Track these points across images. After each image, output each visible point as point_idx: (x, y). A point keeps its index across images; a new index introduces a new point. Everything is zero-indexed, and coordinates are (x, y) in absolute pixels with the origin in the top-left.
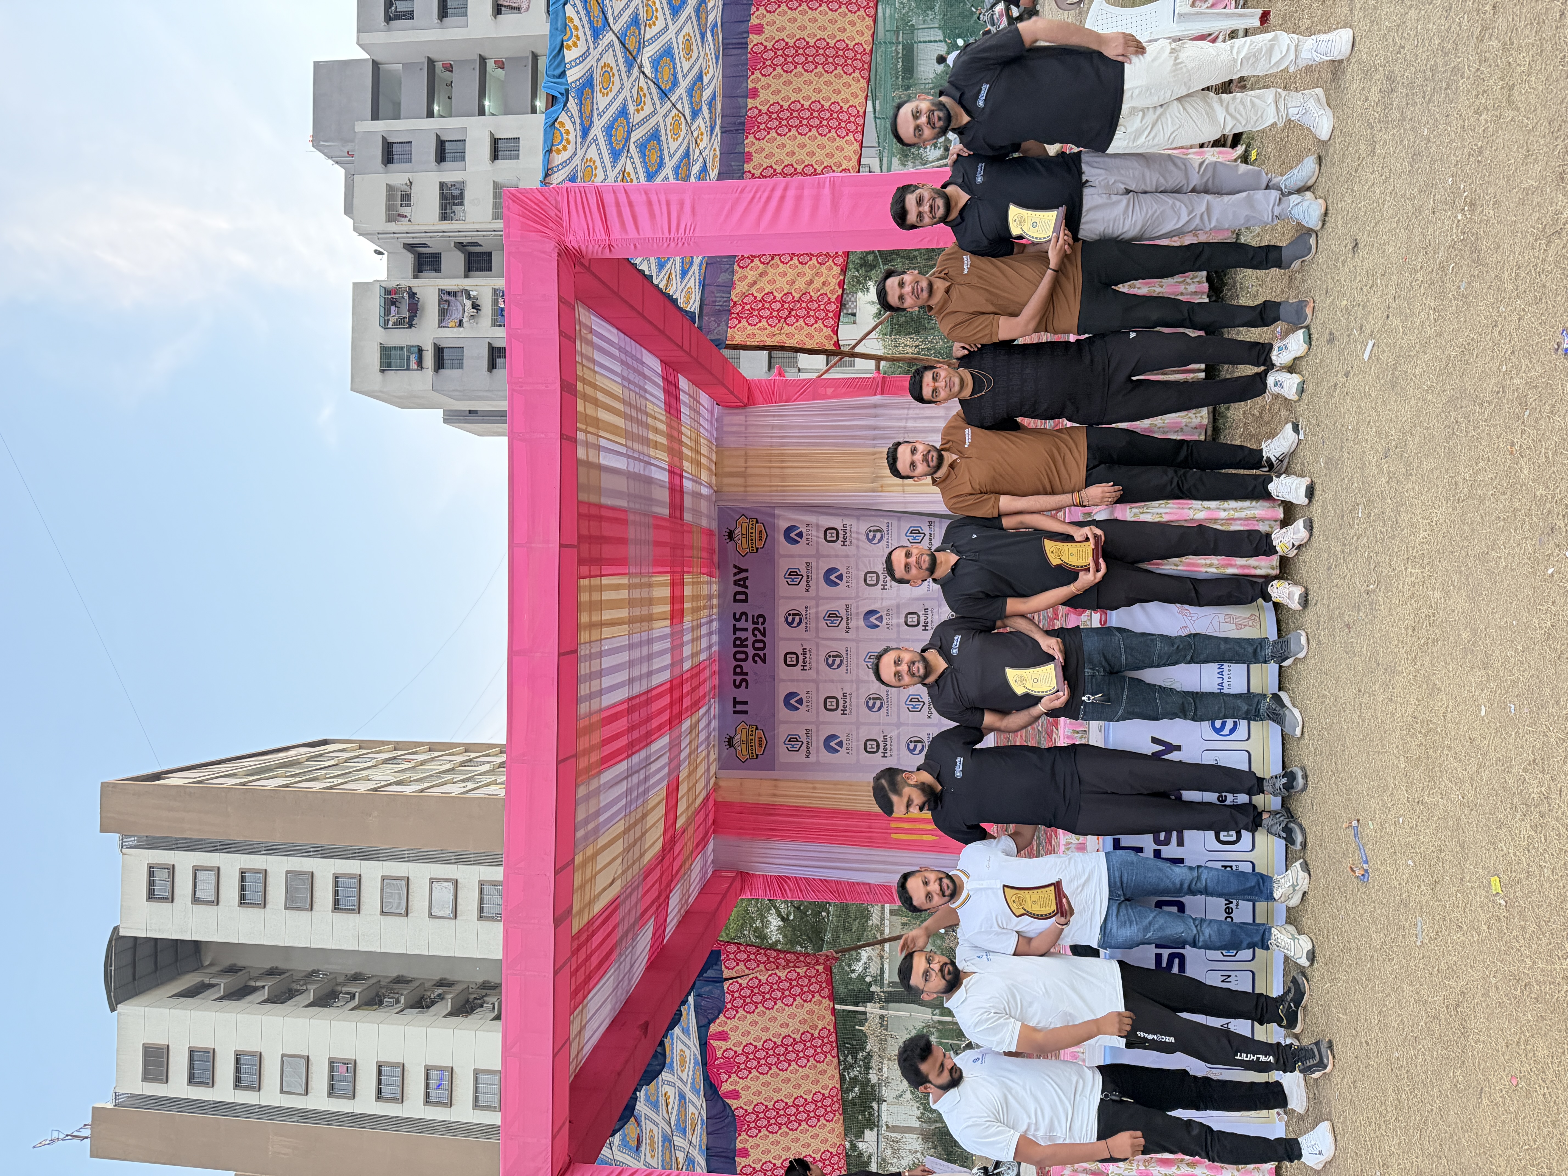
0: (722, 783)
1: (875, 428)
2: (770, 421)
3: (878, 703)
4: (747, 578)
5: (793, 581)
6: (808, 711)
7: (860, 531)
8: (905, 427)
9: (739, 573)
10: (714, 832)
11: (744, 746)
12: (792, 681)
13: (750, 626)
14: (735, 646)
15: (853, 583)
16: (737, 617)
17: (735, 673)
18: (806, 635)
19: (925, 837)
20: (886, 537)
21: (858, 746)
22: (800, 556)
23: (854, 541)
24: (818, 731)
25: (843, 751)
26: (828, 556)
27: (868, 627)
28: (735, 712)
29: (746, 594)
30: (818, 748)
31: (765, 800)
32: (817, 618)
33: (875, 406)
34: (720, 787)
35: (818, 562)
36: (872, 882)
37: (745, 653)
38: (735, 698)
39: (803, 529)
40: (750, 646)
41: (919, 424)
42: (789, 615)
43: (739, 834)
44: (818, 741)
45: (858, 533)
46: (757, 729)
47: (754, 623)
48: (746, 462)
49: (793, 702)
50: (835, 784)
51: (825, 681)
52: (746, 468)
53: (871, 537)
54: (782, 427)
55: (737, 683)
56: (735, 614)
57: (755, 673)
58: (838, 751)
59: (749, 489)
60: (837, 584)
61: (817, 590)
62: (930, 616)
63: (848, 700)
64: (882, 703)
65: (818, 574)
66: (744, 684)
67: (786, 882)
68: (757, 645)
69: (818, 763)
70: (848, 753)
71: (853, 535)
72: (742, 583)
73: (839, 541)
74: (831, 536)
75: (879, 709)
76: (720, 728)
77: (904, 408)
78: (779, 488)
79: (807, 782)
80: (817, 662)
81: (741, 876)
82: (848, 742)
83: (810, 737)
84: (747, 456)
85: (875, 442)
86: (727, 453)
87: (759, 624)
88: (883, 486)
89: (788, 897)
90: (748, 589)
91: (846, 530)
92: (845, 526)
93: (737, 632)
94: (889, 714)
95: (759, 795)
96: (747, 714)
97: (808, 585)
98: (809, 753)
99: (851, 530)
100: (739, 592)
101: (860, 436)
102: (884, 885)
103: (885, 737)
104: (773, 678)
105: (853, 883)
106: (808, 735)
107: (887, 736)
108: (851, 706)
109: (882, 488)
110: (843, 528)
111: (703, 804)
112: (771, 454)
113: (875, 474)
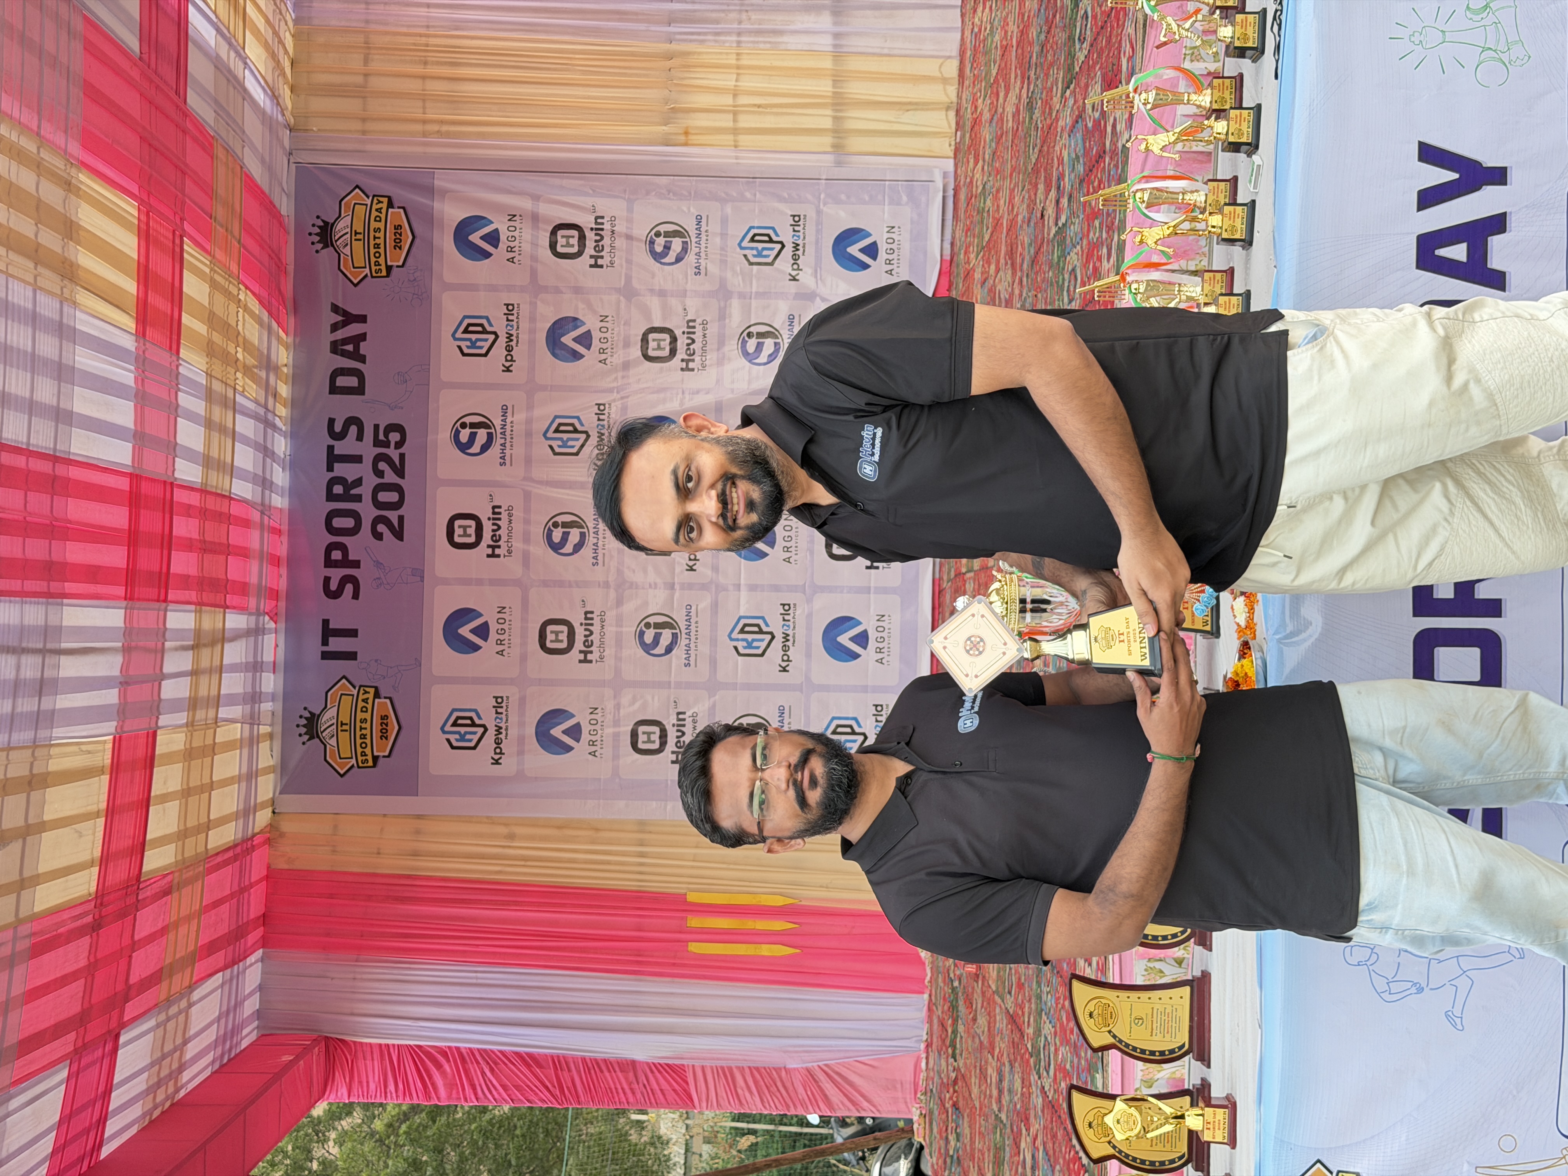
0: (287, 826)
3: (666, 636)
4: (363, 337)
5: (473, 345)
6: (501, 653)
7: (635, 233)
9: (345, 324)
10: (265, 943)
11: (344, 737)
12: (466, 582)
13: (368, 450)
14: (331, 497)
15: (616, 355)
16: (338, 428)
17: (329, 563)
18: (502, 474)
19: (766, 950)
21: (616, 736)
22: (493, 288)
23: (619, 256)
24: (522, 701)
25: (581, 748)
26: (557, 291)
28: (326, 656)
29: (359, 374)
30: (521, 740)
31: (390, 864)
32: (529, 434)
34: (282, 835)
35: (533, 305)
36: (640, 1056)
37: (355, 515)
38: (326, 622)
39: (500, 224)
40: (367, 498)
42: (463, 425)
43: (325, 948)
44: (522, 724)
45: (629, 237)
46: (377, 695)
47: (377, 443)
48: (366, 61)
49: (465, 631)
50: (559, 828)
51: (545, 584)
52: (366, 75)
55: (333, 586)
56: (331, 422)
57: (378, 564)
58: (569, 749)
59: (370, 126)
60: (576, 356)
61: (532, 370)
63: (596, 629)
64: (675, 636)
65: (532, 331)
66: (349, 588)
67: (439, 1066)
68: (383, 497)
69: (520, 776)
70: (593, 754)
71: (617, 243)
72: (350, 348)
75: (669, 650)
76: (288, 696)
78: (445, 128)
79: (491, 821)
80: (527, 539)
81: (327, 1047)
82: (593, 727)
83: (503, 716)
84: (369, 48)
85: (671, 29)
86: (321, 40)
87: (388, 446)
88: (686, 133)
89: (439, 1099)
90: (364, 362)
91: (602, 229)
92: (599, 221)
93: (336, 465)
94: (692, 663)
95: (379, 853)
96: (355, 659)
97: (509, 358)
98: (501, 753)
99: (613, 232)
100: (342, 369)
101: (636, 14)
102: (667, 1065)
103: (681, 716)
104: (419, 574)
105: (596, 1060)
106: (499, 710)
107: (684, 713)
108: (602, 643)
109: (682, 138)
110: (594, 226)
111: (230, 854)
112: (427, 45)
113: (666, 104)
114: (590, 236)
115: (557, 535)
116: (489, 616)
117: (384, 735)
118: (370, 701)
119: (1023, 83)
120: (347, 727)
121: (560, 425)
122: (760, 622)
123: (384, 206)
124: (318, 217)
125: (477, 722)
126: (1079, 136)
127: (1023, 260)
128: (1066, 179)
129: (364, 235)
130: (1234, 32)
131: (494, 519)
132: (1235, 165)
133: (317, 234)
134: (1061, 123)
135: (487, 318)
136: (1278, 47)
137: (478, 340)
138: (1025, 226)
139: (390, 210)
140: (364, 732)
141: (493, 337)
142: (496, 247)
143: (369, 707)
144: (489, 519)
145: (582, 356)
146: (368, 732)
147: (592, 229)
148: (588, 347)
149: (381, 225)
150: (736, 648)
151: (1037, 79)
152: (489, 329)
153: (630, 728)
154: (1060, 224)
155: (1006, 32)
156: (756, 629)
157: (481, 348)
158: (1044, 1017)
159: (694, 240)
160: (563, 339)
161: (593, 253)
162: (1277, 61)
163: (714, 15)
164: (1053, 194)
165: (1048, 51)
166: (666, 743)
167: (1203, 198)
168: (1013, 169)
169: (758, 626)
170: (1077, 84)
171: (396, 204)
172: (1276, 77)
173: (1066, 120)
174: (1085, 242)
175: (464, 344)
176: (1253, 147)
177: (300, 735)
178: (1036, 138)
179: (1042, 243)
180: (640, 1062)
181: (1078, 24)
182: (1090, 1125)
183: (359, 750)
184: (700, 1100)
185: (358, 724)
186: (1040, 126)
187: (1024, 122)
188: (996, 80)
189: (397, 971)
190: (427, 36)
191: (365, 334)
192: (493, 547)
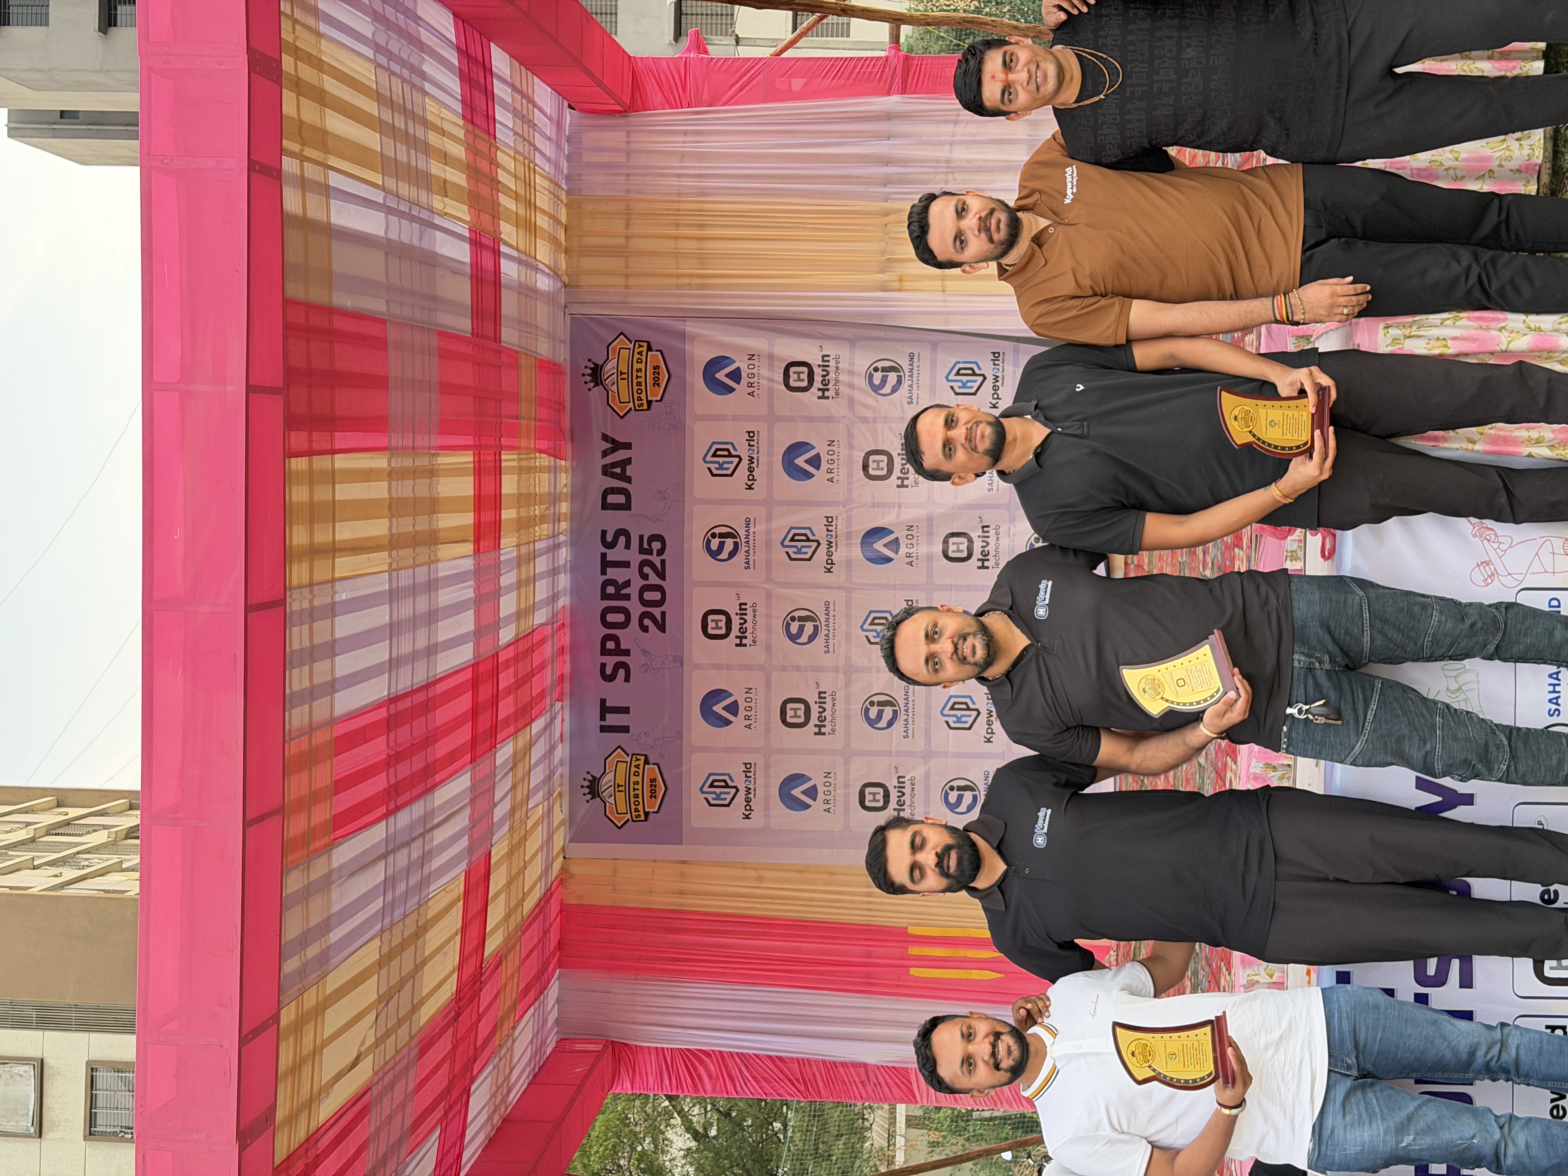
0: (575, 869)
1: (887, 161)
2: (676, 144)
3: (888, 712)
4: (628, 461)
6: (748, 727)
7: (856, 369)
8: (948, 161)
9: (613, 450)
10: (560, 965)
11: (620, 796)
12: (718, 667)
13: (634, 557)
14: (605, 596)
15: (841, 474)
16: (609, 538)
17: (604, 652)
18: (746, 577)
19: (975, 975)
20: (906, 383)
21: (847, 795)
22: (735, 418)
23: (843, 389)
24: (767, 767)
25: (817, 806)
26: (791, 419)
27: (870, 560)
28: (603, 729)
29: (626, 493)
30: (767, 799)
31: (661, 901)
32: (768, 544)
33: (889, 116)
34: (572, 876)
35: (770, 430)
36: (871, 1060)
37: (626, 612)
38: (603, 702)
39: (741, 363)
40: (635, 597)
41: (976, 155)
43: (609, 969)
44: (767, 786)
45: (851, 373)
46: (647, 762)
47: (642, 551)
48: (628, 225)
49: (718, 708)
50: (800, 872)
51: (784, 668)
52: (627, 238)
53: (877, 382)
54: (700, 157)
55: (609, 671)
57: (644, 652)
59: (632, 281)
60: (809, 476)
61: (770, 488)
62: (992, 541)
63: (828, 706)
64: (895, 712)
65: (770, 454)
66: (621, 672)
67: (705, 1066)
68: (648, 596)
69: (767, 830)
70: (828, 810)
71: (841, 377)
72: (618, 470)
73: (814, 390)
74: (798, 377)
75: (890, 724)
76: (574, 760)
77: (946, 122)
78: (695, 281)
79: (744, 866)
80: (769, 631)
81: (613, 1050)
82: (827, 789)
83: (752, 779)
84: (630, 214)
85: (887, 190)
86: (590, 208)
87: (652, 554)
88: (901, 280)
89: (705, 1092)
90: (630, 482)
91: (828, 366)
92: (826, 358)
93: (608, 570)
94: (910, 734)
95: (650, 892)
96: (628, 732)
97: (751, 477)
98: (750, 810)
99: (837, 368)
100: (612, 488)
101: (858, 177)
102: (894, 1067)
103: (901, 780)
104: (679, 660)
105: (834, 1063)
106: (748, 774)
107: (904, 777)
108: (833, 718)
109: (897, 285)
110: (821, 363)
112: (679, 210)
113: (883, 255)
114: (818, 372)
115: (794, 628)
116: (738, 695)
117: (653, 795)
118: (641, 767)
120: (623, 788)
121: (795, 535)
122: (968, 700)
123: (645, 349)
124: (590, 360)
125: (730, 784)
129: (627, 375)
131: (741, 614)
133: (589, 375)
135: (732, 444)
139: (650, 353)
140: (636, 792)
141: (737, 459)
142: (739, 383)
143: (641, 771)
144: (737, 614)
145: (813, 476)
146: (640, 792)
147: (819, 366)
148: (818, 468)
149: (642, 366)
153: (858, 790)
159: (907, 374)
160: (796, 461)
161: (822, 387)
163: (924, 177)
166: (889, 802)
171: (654, 348)
175: (713, 467)
177: (584, 794)
180: (870, 1065)
183: (633, 807)
184: (921, 1097)
185: (632, 786)
189: (669, 989)
190: (679, 202)
191: (630, 459)
192: (741, 638)
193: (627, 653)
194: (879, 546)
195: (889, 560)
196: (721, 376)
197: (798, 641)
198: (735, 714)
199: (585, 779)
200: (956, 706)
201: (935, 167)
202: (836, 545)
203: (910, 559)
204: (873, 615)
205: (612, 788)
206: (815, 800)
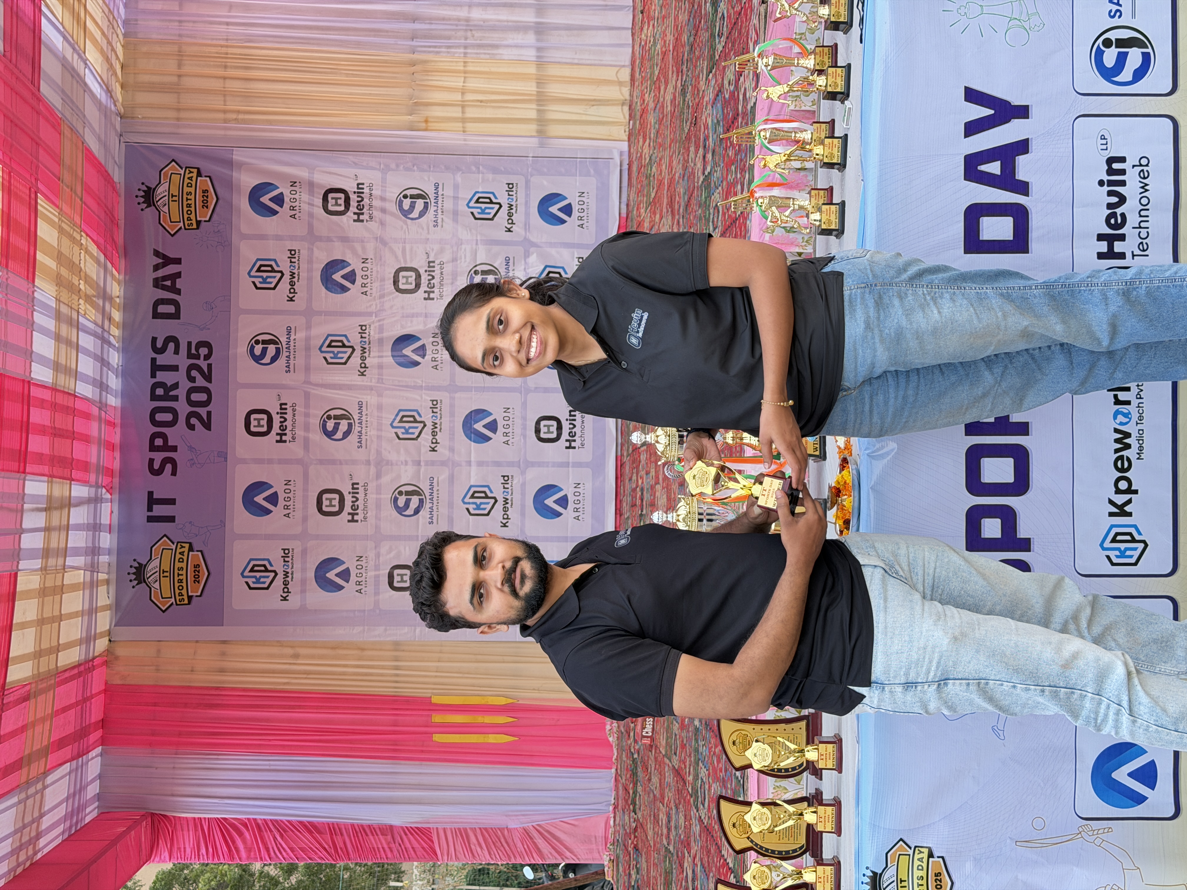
0: (121, 651)
1: (414, 19)
3: (415, 501)
4: (178, 275)
5: (264, 281)
6: (287, 515)
7: (388, 195)
8: (467, 20)
9: (164, 265)
10: (103, 741)
11: (165, 582)
12: (259, 461)
13: (183, 361)
14: (154, 397)
15: (374, 288)
16: (159, 344)
17: (153, 448)
18: (287, 379)
19: (492, 739)
20: (432, 209)
21: (377, 577)
22: (279, 238)
23: (376, 213)
24: (304, 552)
25: (350, 587)
26: (329, 239)
27: (400, 364)
28: (150, 519)
29: (176, 303)
30: (304, 582)
31: (201, 679)
32: (308, 349)
34: (117, 658)
35: (311, 250)
36: (396, 822)
37: (173, 411)
38: (150, 494)
39: (284, 189)
40: (183, 398)
42: (257, 342)
43: (150, 744)
44: (304, 569)
45: (383, 199)
46: (191, 549)
47: (190, 356)
48: (180, 66)
49: (259, 499)
50: (333, 648)
51: (321, 462)
52: (179, 76)
55: (156, 466)
56: (154, 340)
57: (191, 448)
58: (340, 588)
59: (183, 115)
61: (310, 300)
63: (361, 496)
64: (421, 501)
65: (310, 270)
66: (169, 467)
67: (240, 834)
68: (195, 397)
69: (303, 609)
70: (359, 591)
71: (374, 203)
72: (168, 283)
73: (350, 214)
74: (336, 203)
75: (417, 511)
76: (121, 551)
78: (241, 116)
79: (281, 644)
80: (307, 428)
81: (152, 821)
82: (359, 571)
83: (290, 564)
84: (182, 56)
85: (414, 43)
86: (145, 49)
87: (199, 358)
88: (426, 121)
89: (240, 859)
90: (180, 294)
91: (363, 193)
92: (360, 186)
93: (158, 373)
94: (435, 521)
95: (192, 671)
96: (174, 521)
97: (292, 291)
98: (288, 592)
99: (371, 194)
100: (162, 299)
101: (387, 31)
102: (417, 828)
104: (223, 456)
105: (362, 826)
106: (286, 559)
108: (366, 506)
109: (423, 125)
110: (356, 190)
111: (76, 671)
112: (227, 54)
113: (411, 99)
114: (354, 198)
115: (330, 425)
116: (278, 487)
117: (197, 580)
118: (186, 554)
119: (678, 76)
121: (332, 341)
122: (486, 489)
123: (194, 175)
124: (143, 184)
125: (270, 568)
126: (719, 105)
127: (680, 207)
128: (711, 139)
129: (179, 198)
130: (830, 11)
131: (281, 413)
132: (832, 110)
133: (142, 197)
134: (706, 99)
136: (862, 20)
137: (268, 277)
138: (681, 181)
142: (281, 206)
143: (185, 558)
144: (278, 413)
145: (349, 289)
147: (355, 192)
149: (192, 190)
150: (468, 509)
151: (688, 71)
152: (276, 268)
153: (388, 571)
154: (706, 173)
155: (665, 42)
156: (483, 495)
157: (270, 283)
158: (701, 764)
159: (433, 201)
161: (356, 211)
162: (862, 30)
163: (447, 33)
164: (701, 151)
165: (695, 49)
167: (810, 136)
168: (672, 141)
169: (484, 492)
170: (718, 69)
172: (861, 42)
173: (710, 96)
174: (725, 183)
175: (257, 281)
176: (845, 95)
177: (131, 581)
178: (688, 115)
179: (693, 190)
180: (396, 826)
181: (718, 24)
182: (734, 825)
184: (442, 854)
185: (176, 571)
186: (691, 104)
187: (679, 104)
188: (658, 78)
189: (207, 762)
190: (227, 46)
191: (180, 273)
192: (281, 435)
193: (174, 449)
194: (408, 351)
195: (416, 364)
196: (265, 199)
197: (333, 437)
198: (275, 504)
199: (131, 567)
200: (476, 495)
201: (457, 25)
202: (369, 350)
203: (435, 363)
204: (401, 414)
205: (158, 574)
206: (348, 582)
